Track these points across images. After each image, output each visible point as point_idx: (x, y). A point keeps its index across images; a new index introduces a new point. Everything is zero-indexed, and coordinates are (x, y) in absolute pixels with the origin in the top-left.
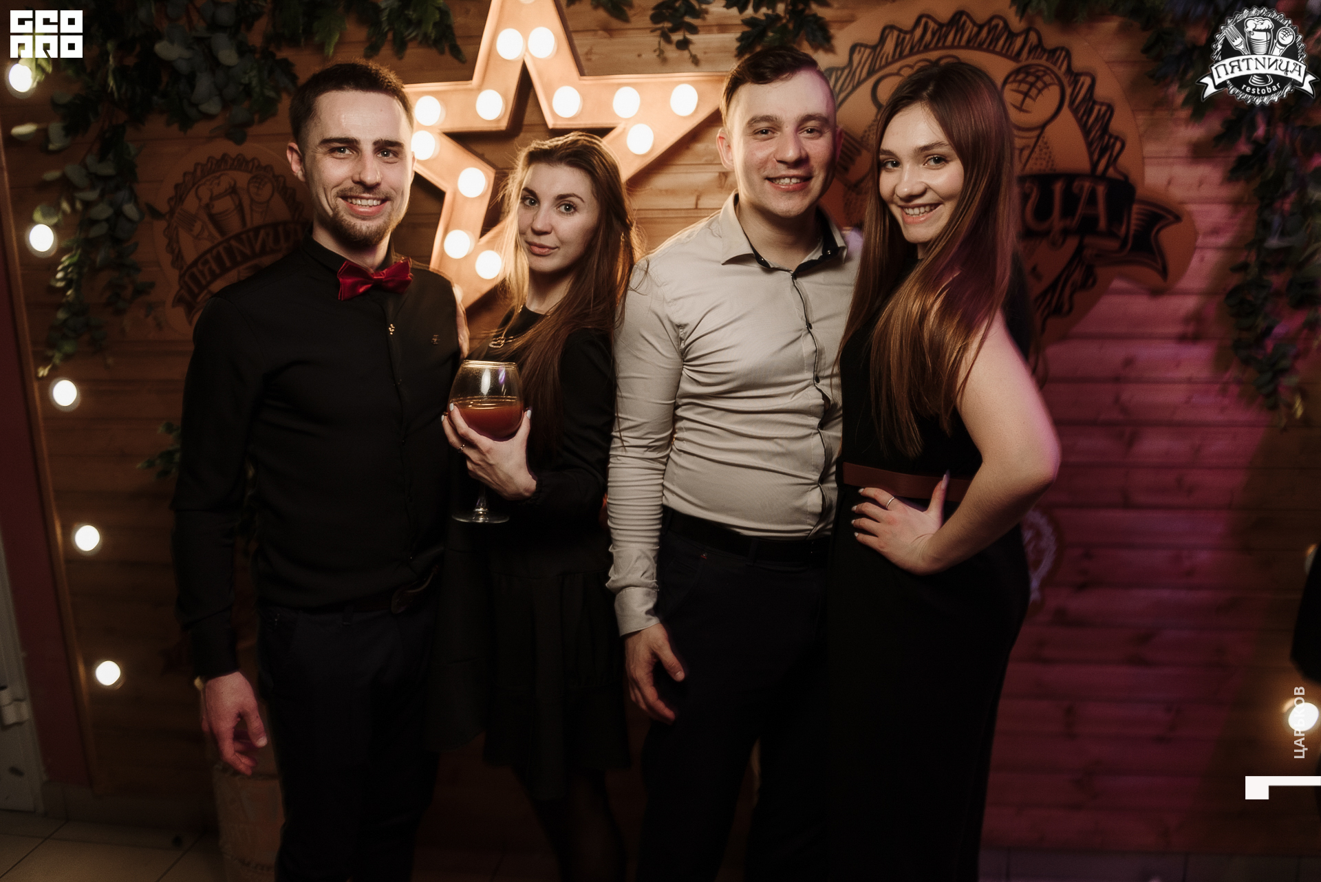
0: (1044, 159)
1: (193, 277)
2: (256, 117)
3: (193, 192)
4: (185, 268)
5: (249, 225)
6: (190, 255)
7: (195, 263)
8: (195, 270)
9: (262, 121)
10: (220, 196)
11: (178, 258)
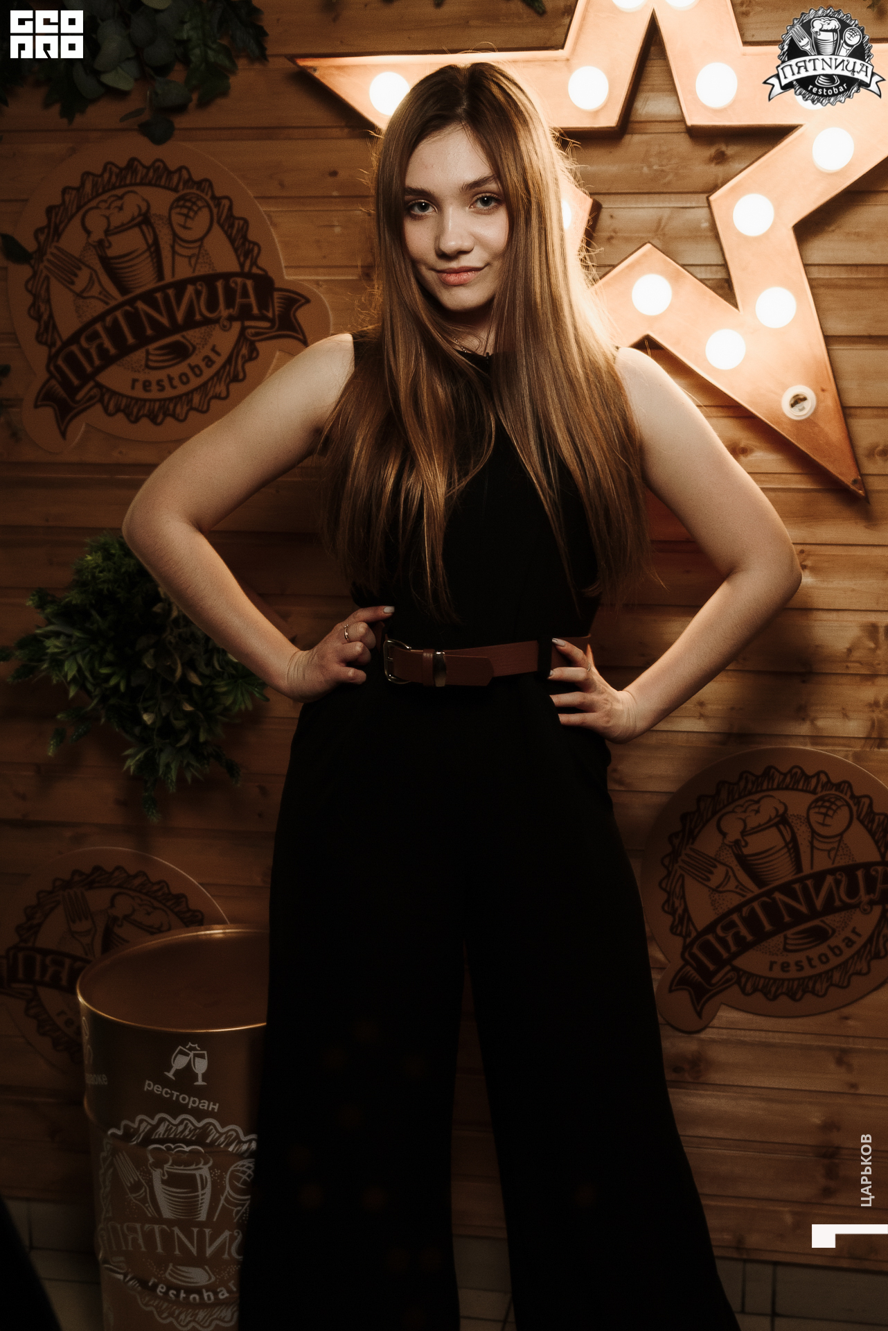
2: (195, 97)
9: (204, 104)
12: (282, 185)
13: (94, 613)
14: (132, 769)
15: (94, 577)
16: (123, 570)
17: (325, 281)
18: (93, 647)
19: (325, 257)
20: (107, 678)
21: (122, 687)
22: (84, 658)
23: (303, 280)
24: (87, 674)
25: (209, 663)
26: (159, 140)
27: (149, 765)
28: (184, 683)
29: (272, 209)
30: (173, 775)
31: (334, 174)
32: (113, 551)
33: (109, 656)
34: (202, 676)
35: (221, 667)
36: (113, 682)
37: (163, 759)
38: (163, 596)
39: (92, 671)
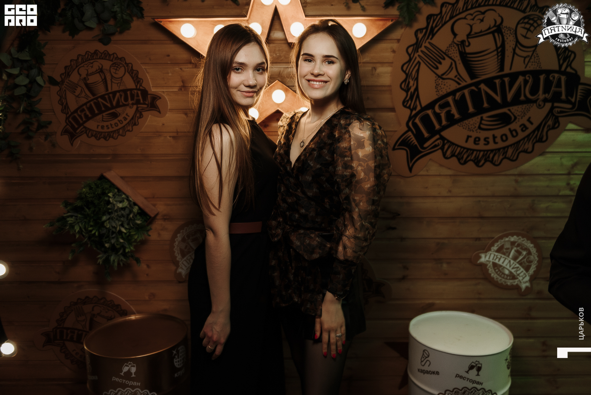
0: (536, 62)
1: (75, 119)
2: (118, 30)
3: (76, 70)
4: (70, 113)
5: (110, 91)
6: (73, 106)
7: (76, 111)
8: (76, 115)
9: (121, 32)
10: (93, 74)
11: (65, 108)
12: (150, 59)
13: (85, 208)
14: (101, 263)
15: (86, 196)
16: (96, 193)
17: (166, 91)
18: (85, 220)
19: (166, 83)
20: (91, 231)
21: (97, 234)
22: (82, 224)
23: (158, 91)
24: (83, 230)
25: (128, 224)
26: (105, 44)
27: (107, 261)
28: (120, 232)
29: (146, 67)
30: (116, 264)
31: (168, 56)
32: (92, 186)
33: (92, 223)
34: (126, 229)
35: (133, 225)
36: (93, 232)
37: (112, 258)
38: (111, 202)
39: (85, 228)
